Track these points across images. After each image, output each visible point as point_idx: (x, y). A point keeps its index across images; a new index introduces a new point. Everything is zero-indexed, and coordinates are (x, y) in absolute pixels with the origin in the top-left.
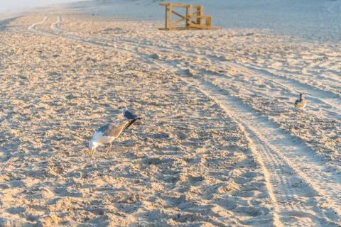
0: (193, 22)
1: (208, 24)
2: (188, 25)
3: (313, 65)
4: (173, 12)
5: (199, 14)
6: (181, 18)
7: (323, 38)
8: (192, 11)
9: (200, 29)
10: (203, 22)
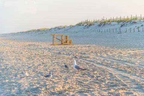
0: (64, 42)
1: (70, 43)
2: (62, 43)
3: (117, 55)
4: (56, 38)
5: (67, 39)
6: (59, 41)
7: (118, 48)
8: (64, 38)
9: (67, 45)
10: (68, 42)
